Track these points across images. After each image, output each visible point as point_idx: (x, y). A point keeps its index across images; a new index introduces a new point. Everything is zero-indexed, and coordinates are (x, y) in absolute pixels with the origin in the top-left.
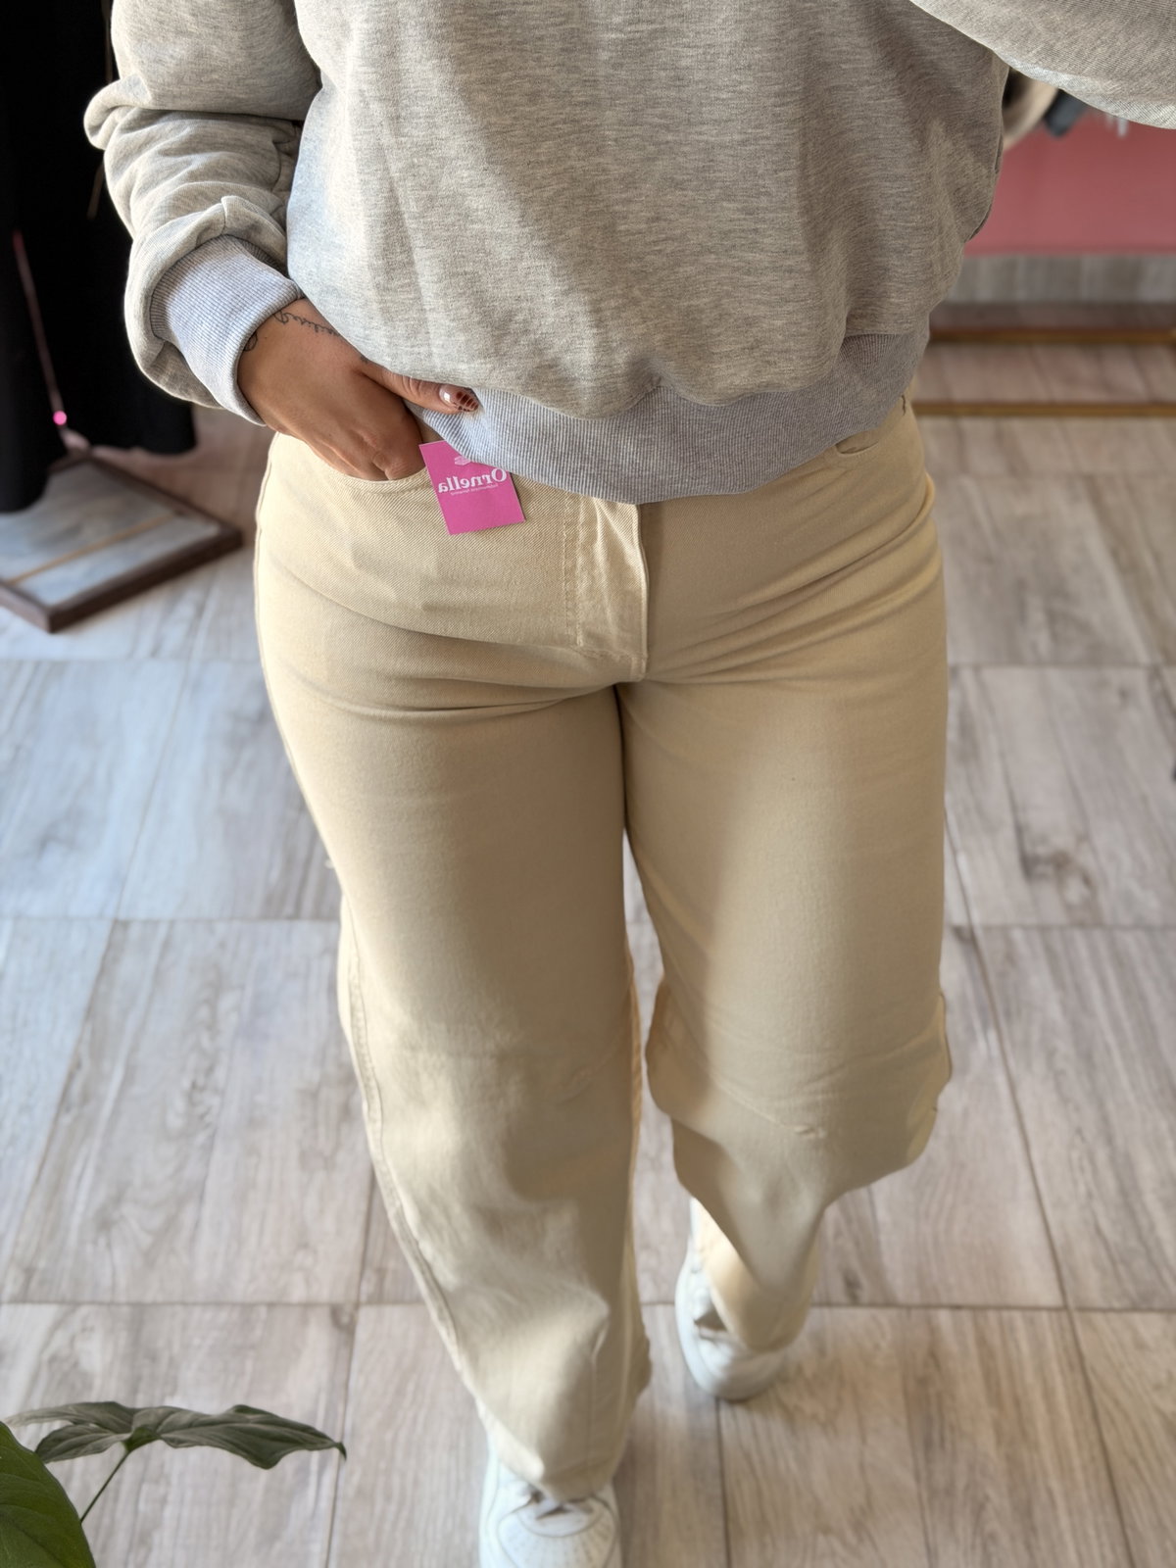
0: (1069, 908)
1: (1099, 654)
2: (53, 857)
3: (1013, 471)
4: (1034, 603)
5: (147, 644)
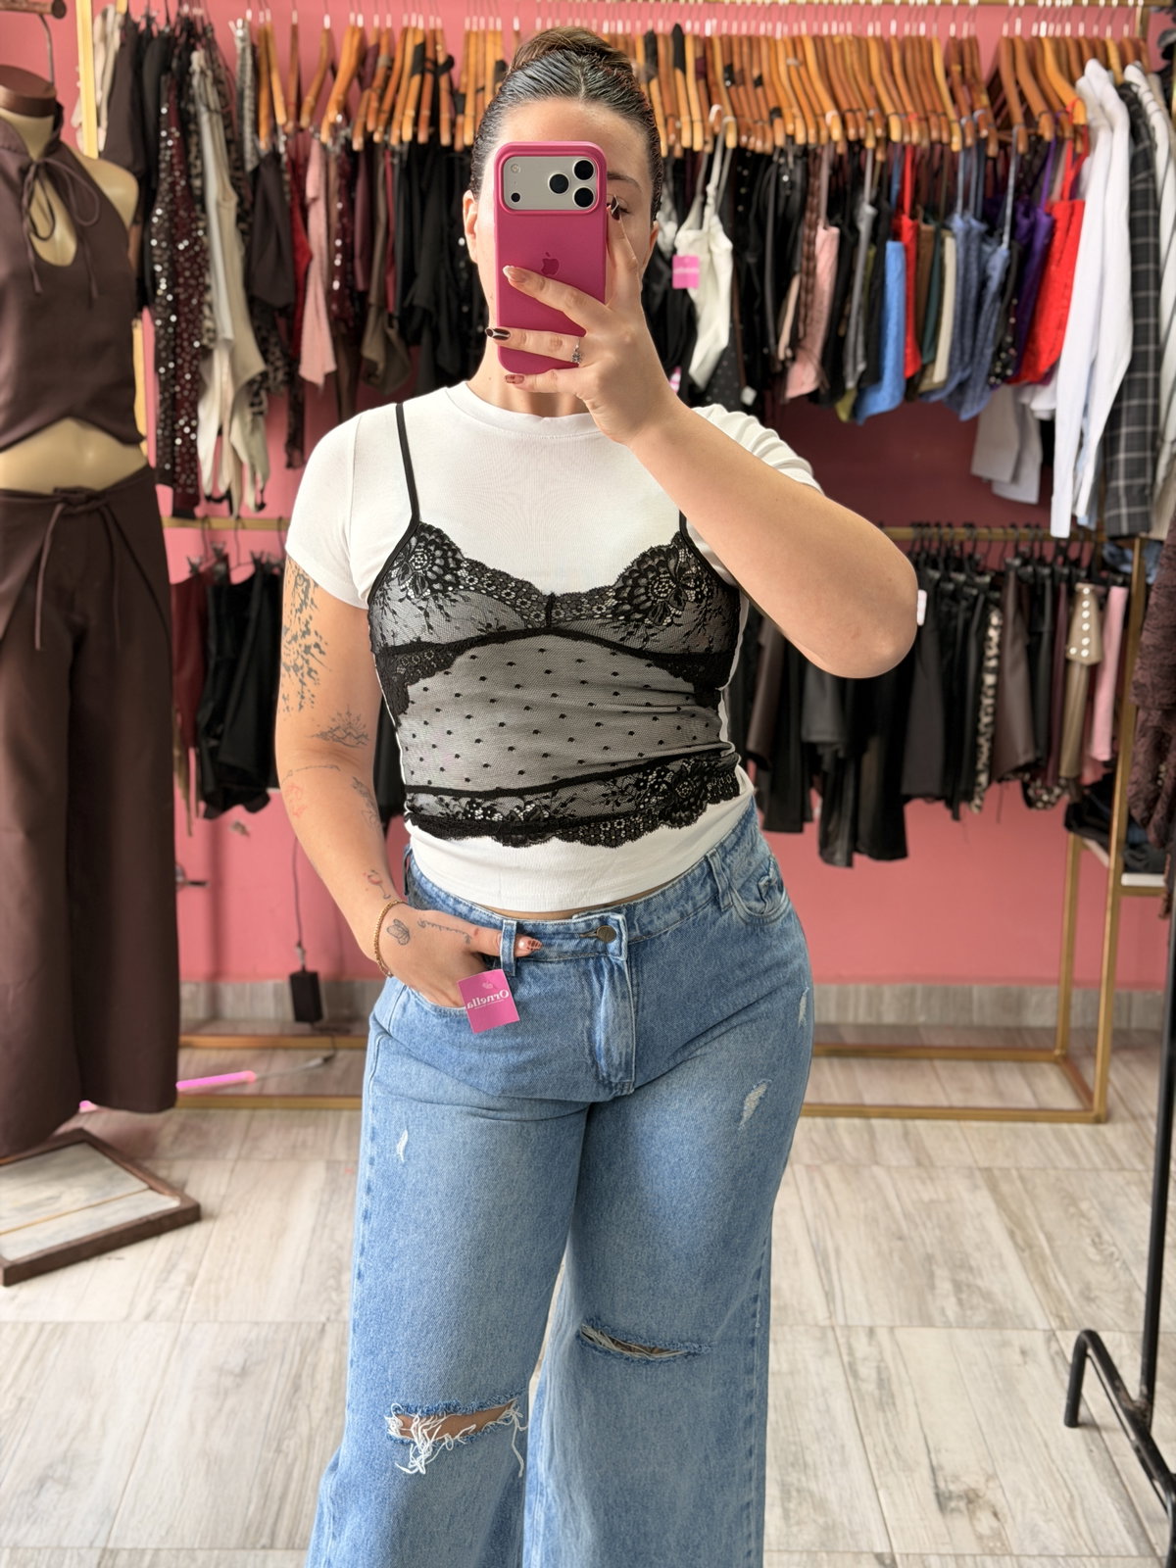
0: (980, 1537)
1: (1000, 1319)
2: (51, 1492)
3: (919, 1164)
4: (942, 1274)
5: (141, 1308)
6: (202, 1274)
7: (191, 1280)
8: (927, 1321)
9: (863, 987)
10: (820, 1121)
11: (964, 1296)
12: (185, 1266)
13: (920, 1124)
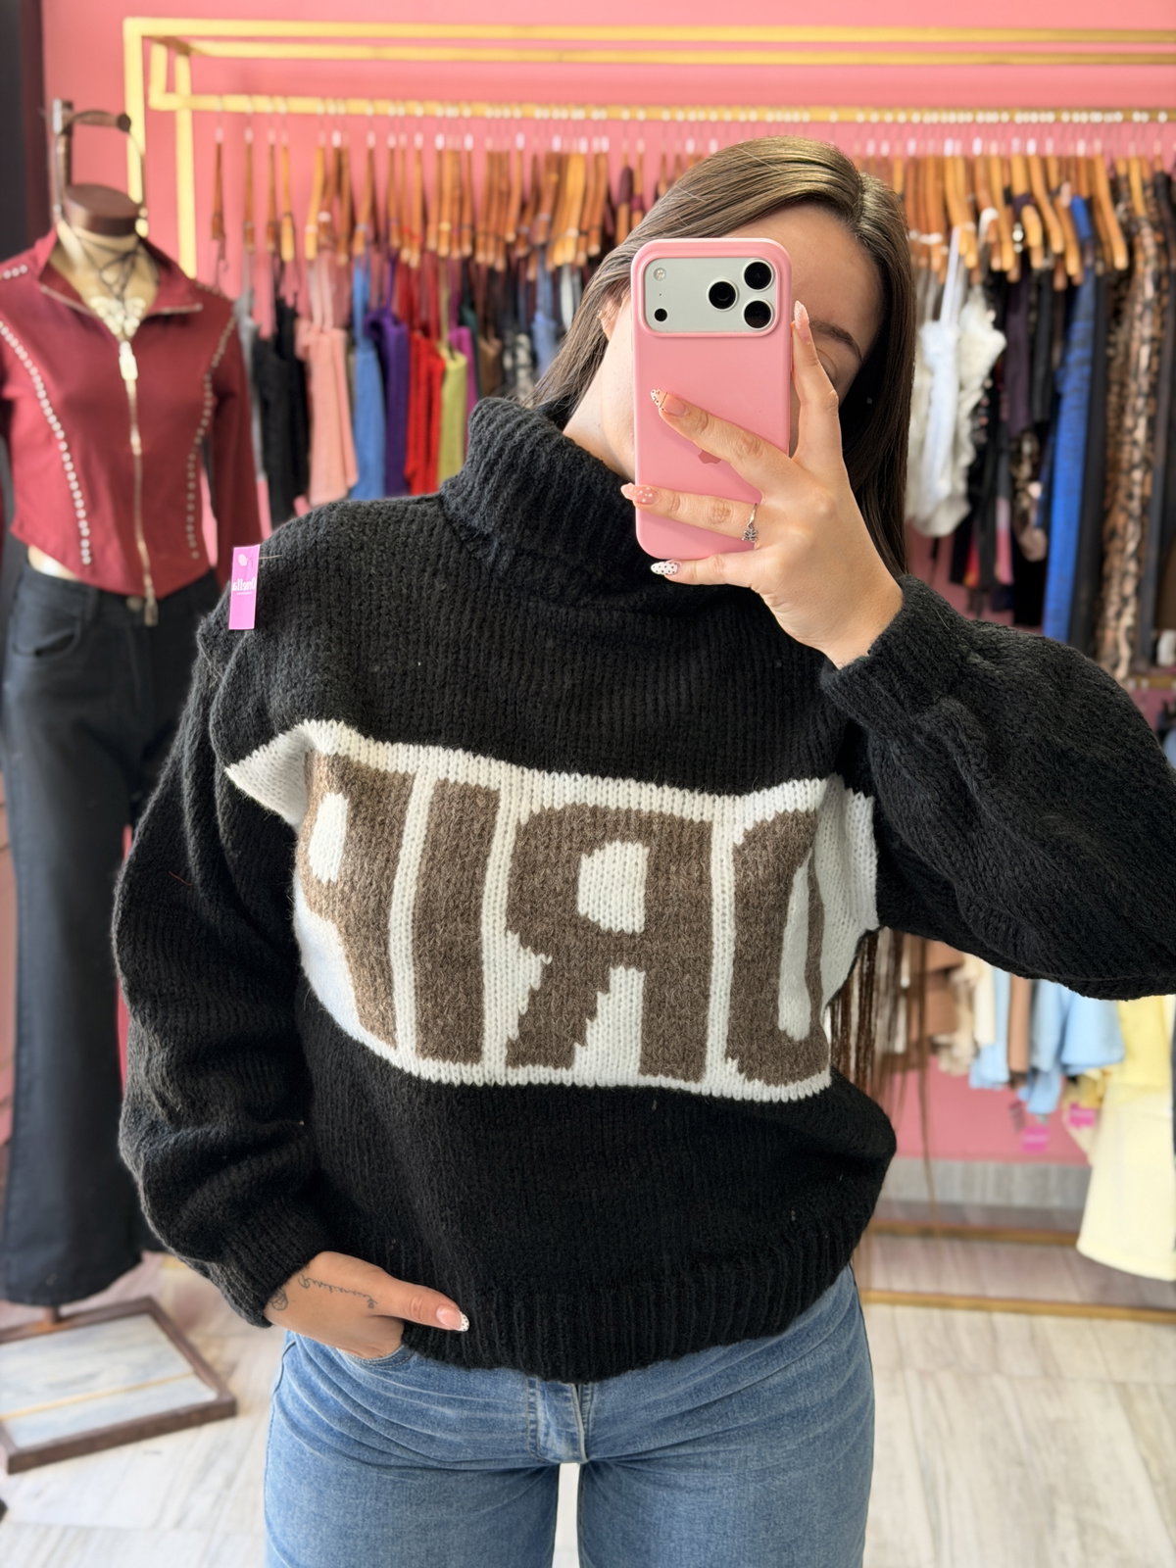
3: (1046, 1374)
4: (1064, 1510)
5: (173, 1514)
9: (992, 1166)
10: (936, 1314)
11: (1088, 1539)
13: (1048, 1324)
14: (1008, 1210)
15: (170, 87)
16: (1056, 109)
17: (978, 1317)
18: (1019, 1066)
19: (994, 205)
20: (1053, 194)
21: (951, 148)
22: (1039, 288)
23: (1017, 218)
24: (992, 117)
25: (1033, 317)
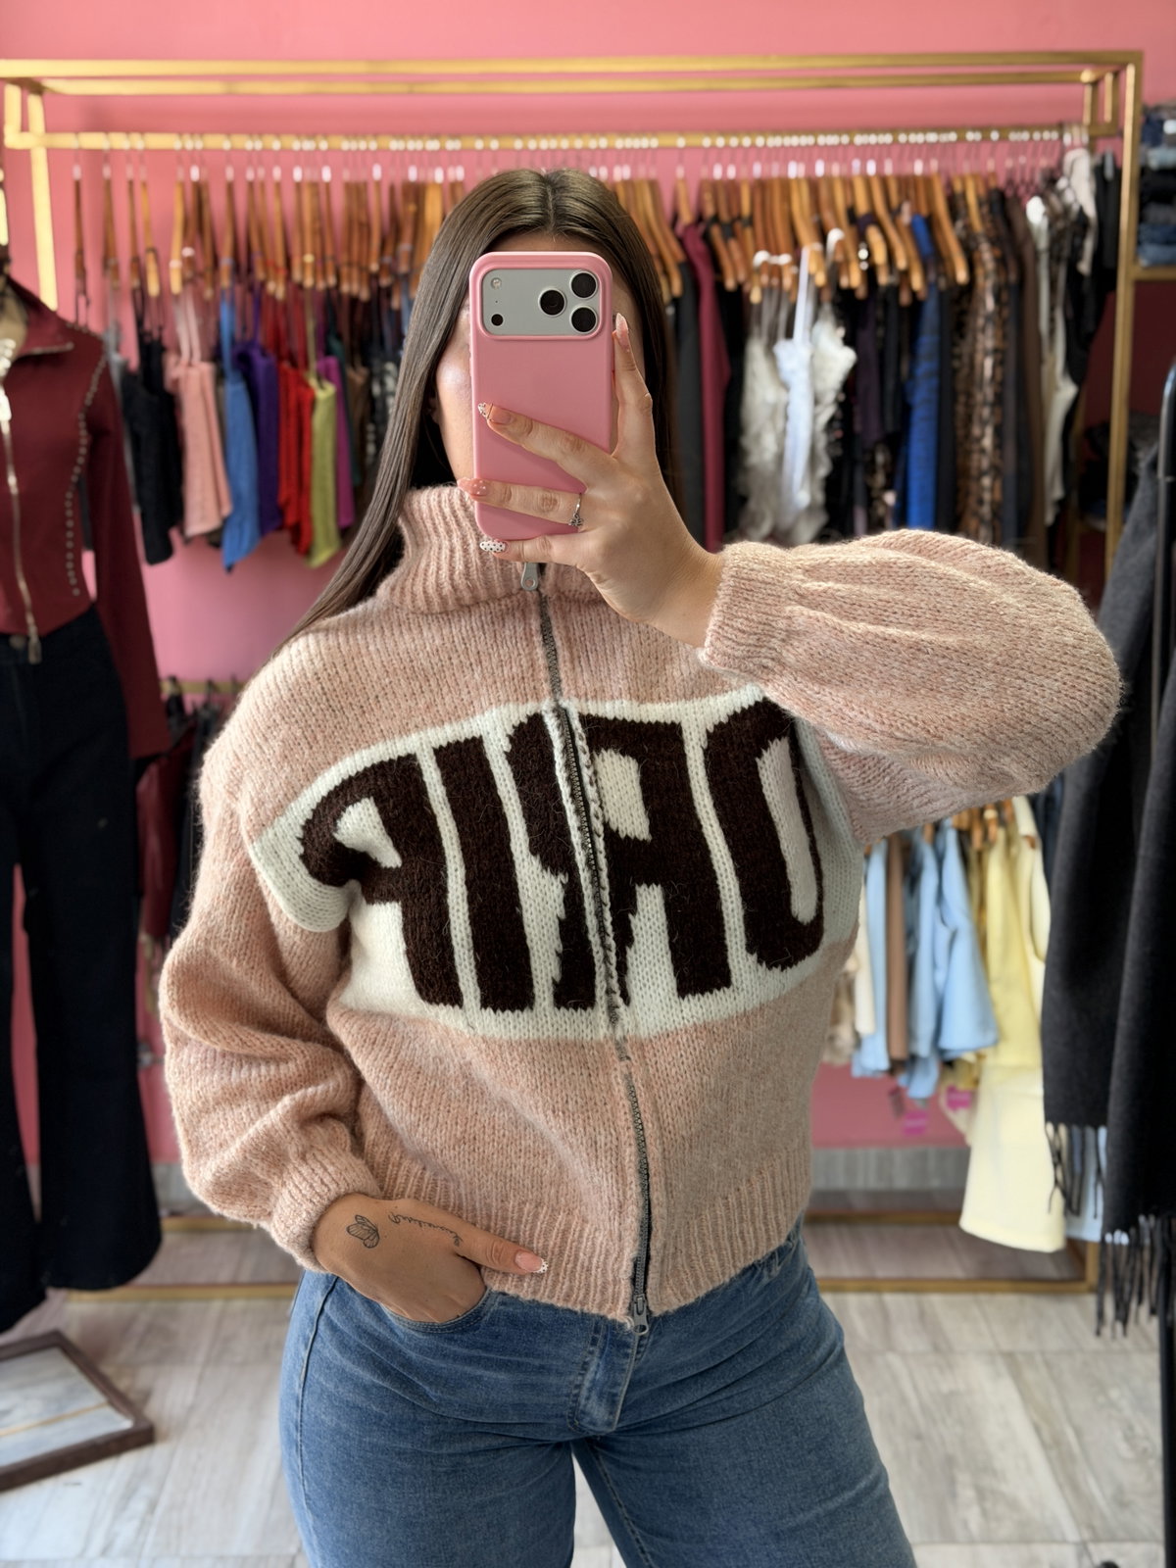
1: (1027, 1532)
3: (936, 1349)
4: (963, 1478)
5: (98, 1542)
6: (164, 1501)
7: (152, 1507)
8: (948, 1536)
11: (988, 1505)
12: (146, 1490)
13: (936, 1301)
14: (890, 1194)
15: (25, 127)
16: (894, 130)
17: (869, 1299)
18: (899, 1053)
19: (839, 226)
20: (894, 213)
21: (795, 170)
22: (886, 305)
23: (861, 238)
24: (832, 140)
25: (880, 332)
